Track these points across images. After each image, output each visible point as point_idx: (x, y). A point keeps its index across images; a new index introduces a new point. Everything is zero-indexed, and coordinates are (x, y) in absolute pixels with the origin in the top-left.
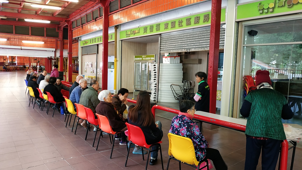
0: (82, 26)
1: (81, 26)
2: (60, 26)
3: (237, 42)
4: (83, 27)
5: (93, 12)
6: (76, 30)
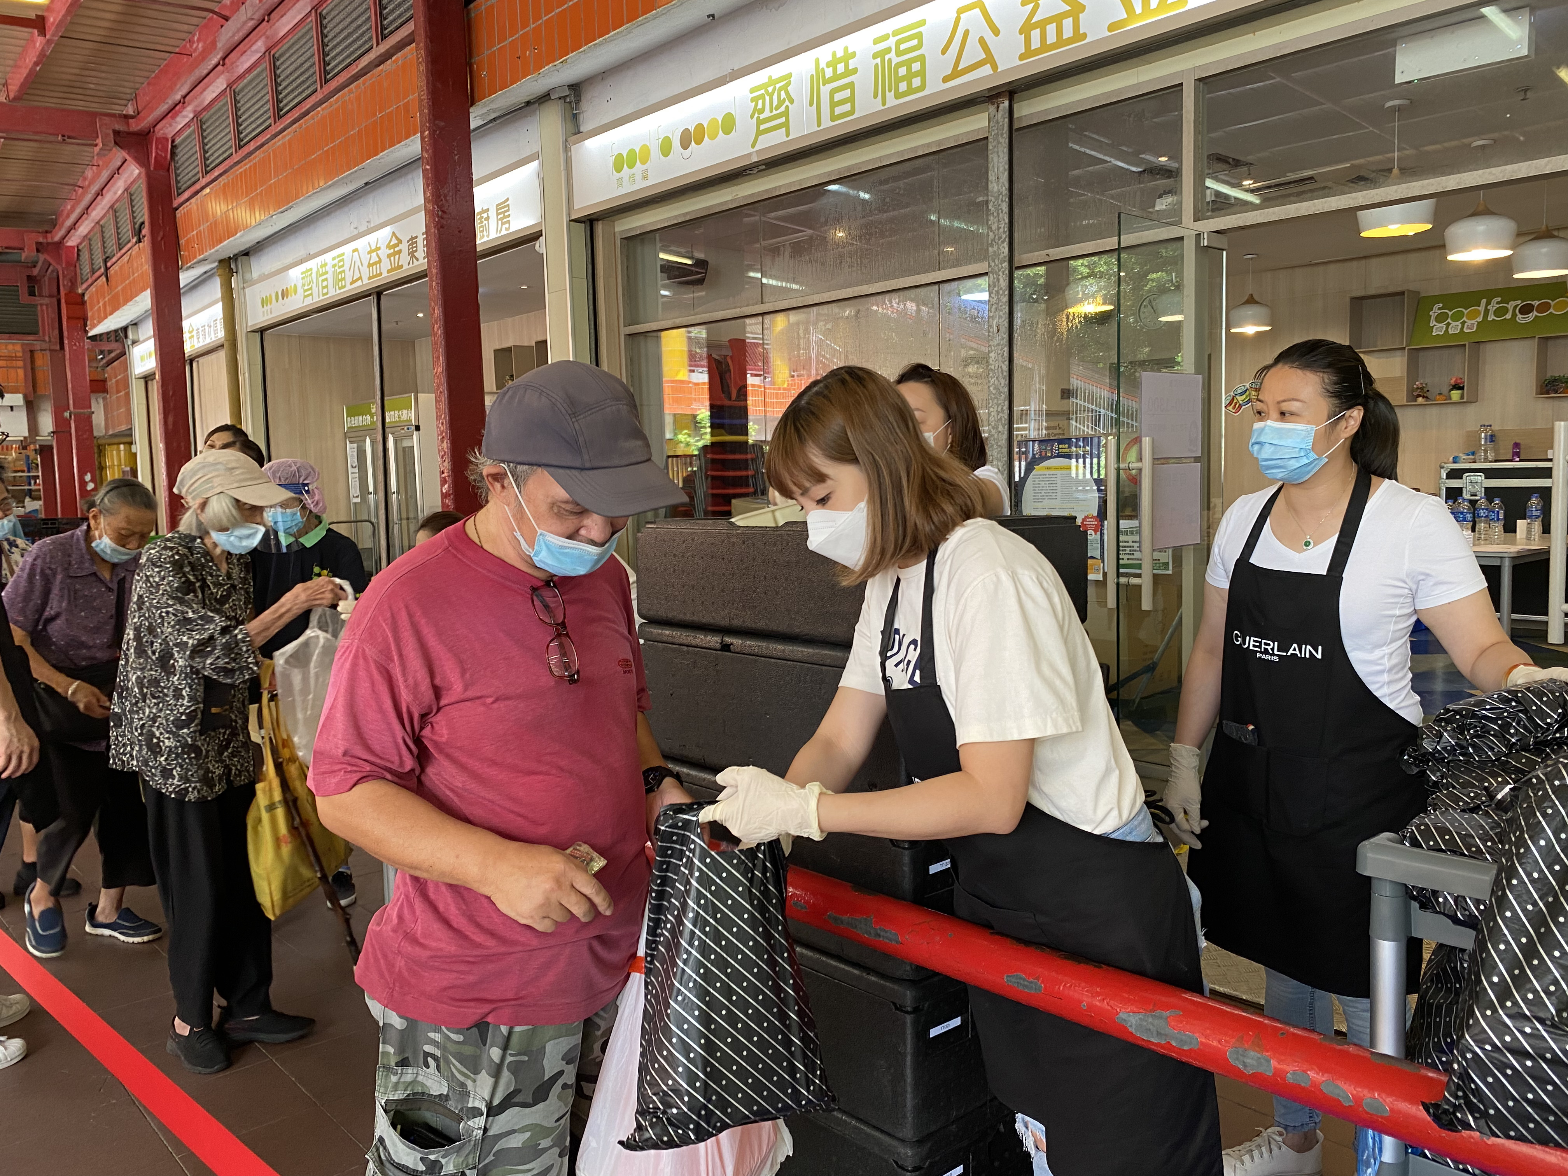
0: (107, 269)
1: (102, 270)
2: (35, 272)
4: (111, 272)
5: (131, 195)
6: (93, 289)
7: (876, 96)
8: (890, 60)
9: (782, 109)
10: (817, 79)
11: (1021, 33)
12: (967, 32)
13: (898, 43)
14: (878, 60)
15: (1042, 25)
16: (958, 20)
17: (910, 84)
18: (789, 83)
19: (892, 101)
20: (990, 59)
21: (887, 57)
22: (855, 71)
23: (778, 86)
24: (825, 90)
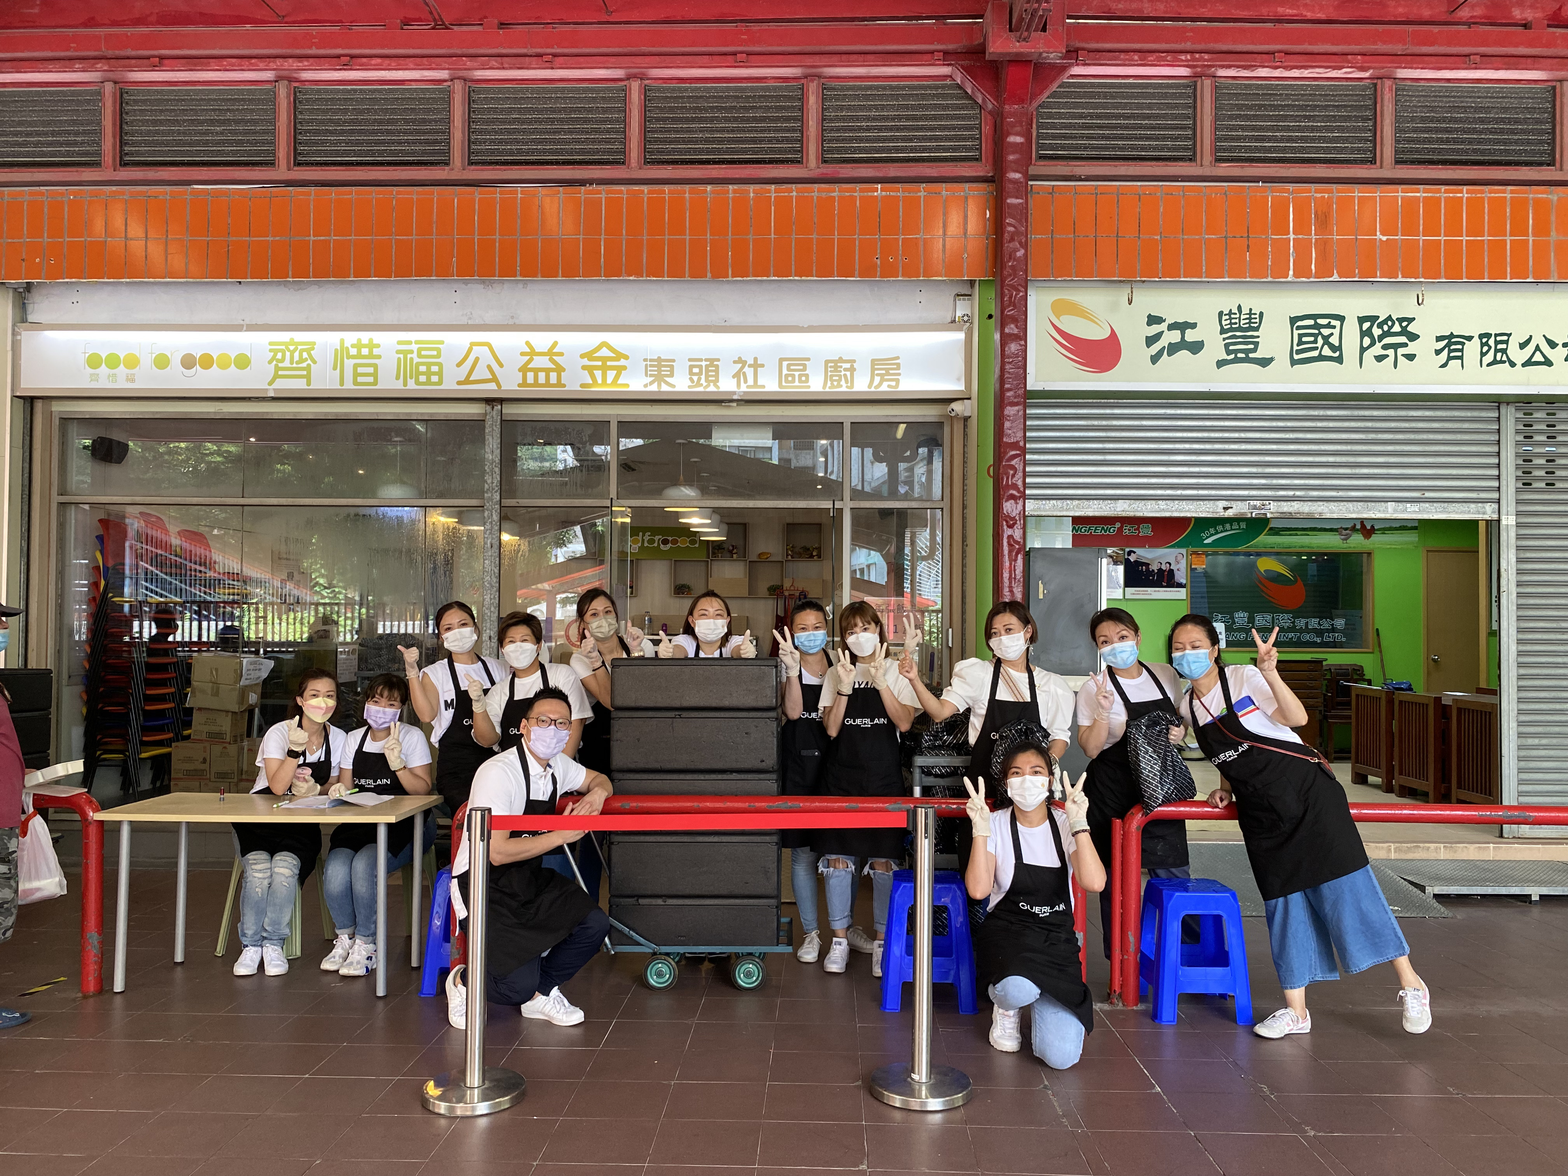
3: (26, 482)
7: (398, 378)
8: (412, 359)
9: (304, 365)
10: (341, 354)
11: (520, 370)
12: (477, 359)
13: (420, 350)
14: (401, 356)
15: (536, 371)
16: (470, 351)
17: (429, 379)
18: (313, 349)
19: (412, 385)
20: (495, 379)
21: (409, 356)
22: (379, 357)
23: (300, 347)
24: (349, 363)
